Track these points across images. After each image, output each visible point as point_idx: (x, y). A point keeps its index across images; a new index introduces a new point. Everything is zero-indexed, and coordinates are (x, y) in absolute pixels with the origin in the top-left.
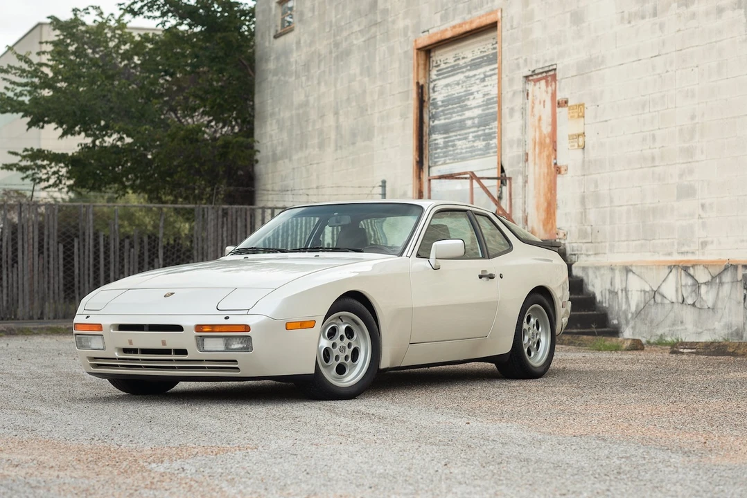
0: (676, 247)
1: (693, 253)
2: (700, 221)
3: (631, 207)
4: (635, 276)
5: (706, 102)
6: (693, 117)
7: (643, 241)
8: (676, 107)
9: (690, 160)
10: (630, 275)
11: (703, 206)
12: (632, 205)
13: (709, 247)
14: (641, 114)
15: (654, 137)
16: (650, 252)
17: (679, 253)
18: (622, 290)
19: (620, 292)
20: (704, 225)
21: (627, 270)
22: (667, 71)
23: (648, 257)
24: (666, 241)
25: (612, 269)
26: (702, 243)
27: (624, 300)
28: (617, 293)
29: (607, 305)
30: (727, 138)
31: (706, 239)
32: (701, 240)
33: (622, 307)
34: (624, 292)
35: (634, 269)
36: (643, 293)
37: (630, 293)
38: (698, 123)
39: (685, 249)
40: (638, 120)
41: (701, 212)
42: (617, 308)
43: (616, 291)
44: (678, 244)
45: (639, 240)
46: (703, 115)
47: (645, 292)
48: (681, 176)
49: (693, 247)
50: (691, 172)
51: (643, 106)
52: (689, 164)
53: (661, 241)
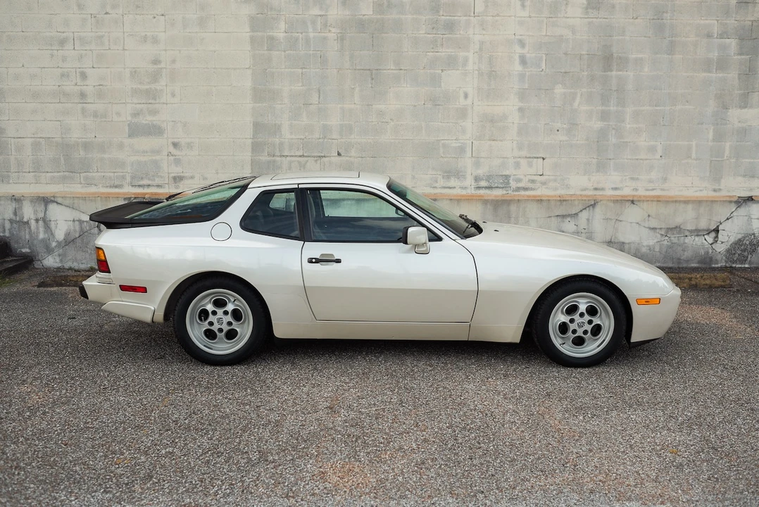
0: (128, 179)
1: (158, 186)
2: (171, 158)
3: (41, 140)
4: (63, 207)
5: (180, 51)
6: (156, 62)
7: (67, 174)
8: (124, 49)
9: (150, 101)
10: (52, 207)
11: (175, 145)
12: (41, 138)
13: (186, 182)
14: (58, 50)
15: (84, 76)
16: (81, 183)
17: (133, 186)
18: (37, 220)
19: (33, 223)
20: (178, 162)
21: (46, 201)
22: (107, 13)
23: (78, 189)
24: (112, 174)
25: (17, 199)
26: (175, 178)
27: (41, 229)
28: (27, 223)
29: (7, 234)
30: (215, 86)
31: (182, 175)
32: (173, 175)
33: (37, 236)
34: (41, 223)
35: (59, 200)
36: (77, 223)
37: (52, 223)
38: (166, 68)
39: (145, 182)
40: (52, 56)
41: (171, 149)
42: (27, 237)
43: (25, 220)
44: (133, 178)
45: (58, 172)
46: (174, 61)
47: (81, 222)
48: (136, 114)
49: (158, 181)
50: (154, 112)
51: (62, 42)
52: (150, 105)
53: (99, 174)
